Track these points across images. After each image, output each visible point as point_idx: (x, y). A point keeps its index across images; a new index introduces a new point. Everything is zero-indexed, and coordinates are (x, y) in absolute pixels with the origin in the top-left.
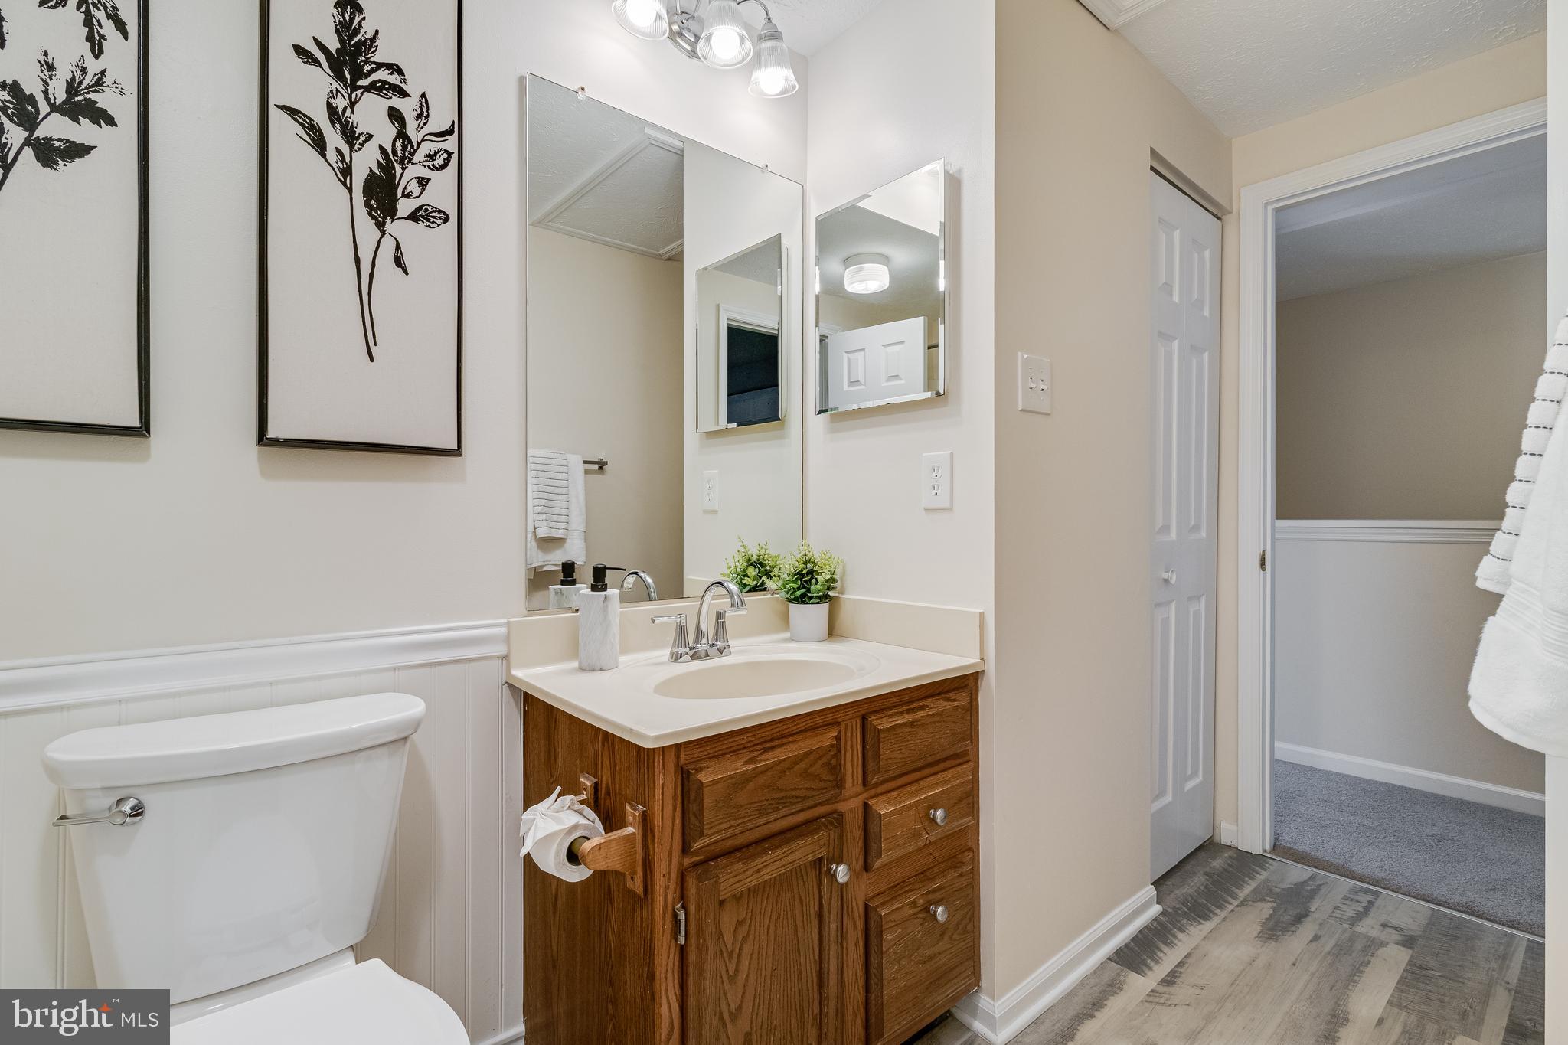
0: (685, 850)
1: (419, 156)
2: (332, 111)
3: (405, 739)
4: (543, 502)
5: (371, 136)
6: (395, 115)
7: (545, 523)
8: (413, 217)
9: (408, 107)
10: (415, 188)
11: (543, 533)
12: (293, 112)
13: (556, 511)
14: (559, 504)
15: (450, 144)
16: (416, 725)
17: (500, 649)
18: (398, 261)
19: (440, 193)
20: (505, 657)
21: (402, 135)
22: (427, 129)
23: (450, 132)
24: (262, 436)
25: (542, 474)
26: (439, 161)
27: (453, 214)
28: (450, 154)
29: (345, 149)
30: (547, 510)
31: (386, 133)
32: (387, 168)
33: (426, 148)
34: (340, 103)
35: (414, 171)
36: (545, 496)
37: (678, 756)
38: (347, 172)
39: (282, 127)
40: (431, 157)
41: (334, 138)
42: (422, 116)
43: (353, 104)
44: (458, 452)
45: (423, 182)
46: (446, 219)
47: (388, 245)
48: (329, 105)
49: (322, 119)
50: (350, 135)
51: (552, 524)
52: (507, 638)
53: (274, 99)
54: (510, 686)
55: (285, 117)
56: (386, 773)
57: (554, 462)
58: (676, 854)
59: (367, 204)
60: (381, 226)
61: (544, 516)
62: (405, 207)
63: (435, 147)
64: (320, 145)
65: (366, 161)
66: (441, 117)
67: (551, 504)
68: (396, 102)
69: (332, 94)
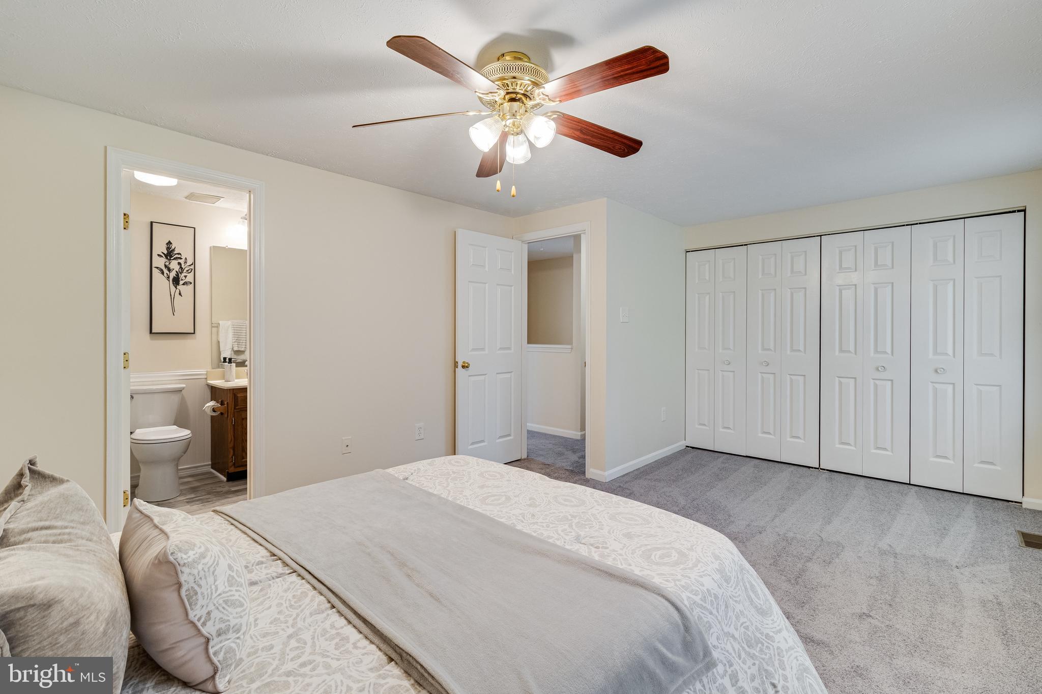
0: (235, 409)
1: (185, 271)
2: (165, 266)
3: (181, 391)
4: (236, 338)
5: (174, 269)
6: (179, 264)
7: (236, 346)
8: (183, 284)
9: (182, 261)
10: (184, 278)
11: (236, 349)
12: (157, 268)
13: (241, 341)
14: (242, 339)
15: (192, 267)
16: (183, 388)
17: (205, 377)
18: (180, 294)
19: (190, 278)
20: (206, 379)
21: (181, 267)
22: (187, 265)
23: (192, 264)
24: (151, 332)
25: (236, 329)
26: (189, 271)
27: (193, 282)
28: (192, 269)
29: (168, 273)
30: (237, 341)
31: (177, 268)
32: (177, 275)
33: (186, 269)
34: (167, 264)
35: (183, 274)
36: (237, 336)
37: (233, 391)
38: (169, 277)
39: (155, 271)
40: (187, 271)
41: (166, 271)
42: (185, 262)
43: (170, 263)
44: (194, 333)
45: (186, 277)
46: (191, 283)
47: (178, 291)
48: (165, 265)
49: (163, 268)
50: (169, 270)
51: (239, 346)
52: (206, 374)
53: (153, 266)
54: (207, 385)
55: (156, 269)
56: (176, 398)
57: (241, 324)
58: (233, 409)
59: (173, 283)
60: (176, 287)
61: (236, 343)
62: (181, 282)
63: (189, 268)
64: (163, 273)
65: (173, 275)
66: (190, 262)
67: (239, 339)
68: (180, 261)
69: (165, 263)
